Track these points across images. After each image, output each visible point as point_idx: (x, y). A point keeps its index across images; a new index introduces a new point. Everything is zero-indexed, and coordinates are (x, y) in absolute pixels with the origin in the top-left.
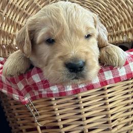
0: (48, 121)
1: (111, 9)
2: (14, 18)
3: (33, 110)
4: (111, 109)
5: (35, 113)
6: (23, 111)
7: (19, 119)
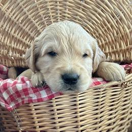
0: (28, 127)
1: (97, 31)
2: (10, 31)
3: (16, 117)
4: (81, 121)
5: (18, 119)
6: (8, 116)
7: (5, 123)
